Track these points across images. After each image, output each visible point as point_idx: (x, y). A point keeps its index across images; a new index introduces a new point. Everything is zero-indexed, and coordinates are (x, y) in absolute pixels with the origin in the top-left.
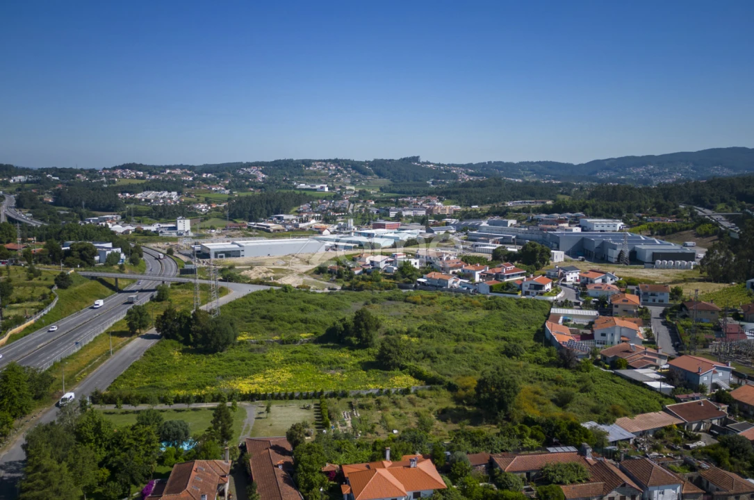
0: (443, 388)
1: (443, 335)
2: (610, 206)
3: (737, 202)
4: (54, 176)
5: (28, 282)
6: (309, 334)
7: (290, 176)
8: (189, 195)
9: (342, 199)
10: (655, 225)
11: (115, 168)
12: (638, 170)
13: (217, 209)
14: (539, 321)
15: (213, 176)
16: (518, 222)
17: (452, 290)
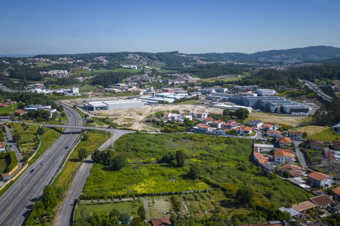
0: (220, 190)
1: (212, 159)
2: (269, 83)
3: (324, 78)
4: (6, 61)
5: (24, 131)
6: (155, 159)
7: (118, 61)
8: (73, 72)
9: (145, 74)
10: (289, 92)
11: (35, 57)
12: (277, 57)
13: (87, 80)
14: (250, 150)
15: (82, 61)
16: (228, 90)
17: (210, 133)
